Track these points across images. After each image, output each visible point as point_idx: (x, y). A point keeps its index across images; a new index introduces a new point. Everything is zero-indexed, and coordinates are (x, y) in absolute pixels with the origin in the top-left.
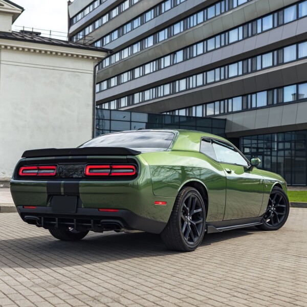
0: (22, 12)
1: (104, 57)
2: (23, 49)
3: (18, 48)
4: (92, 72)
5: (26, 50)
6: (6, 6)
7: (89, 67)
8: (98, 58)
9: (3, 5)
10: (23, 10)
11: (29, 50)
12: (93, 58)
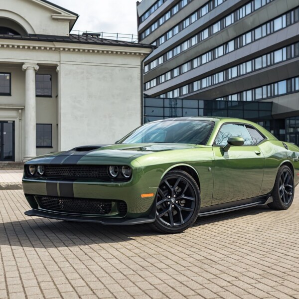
0: (77, 18)
1: (149, 52)
2: (79, 50)
3: (74, 50)
4: (140, 67)
5: (81, 51)
6: (63, 14)
7: (137, 62)
8: (144, 54)
9: (61, 14)
10: (78, 16)
11: (84, 50)
12: (140, 54)
